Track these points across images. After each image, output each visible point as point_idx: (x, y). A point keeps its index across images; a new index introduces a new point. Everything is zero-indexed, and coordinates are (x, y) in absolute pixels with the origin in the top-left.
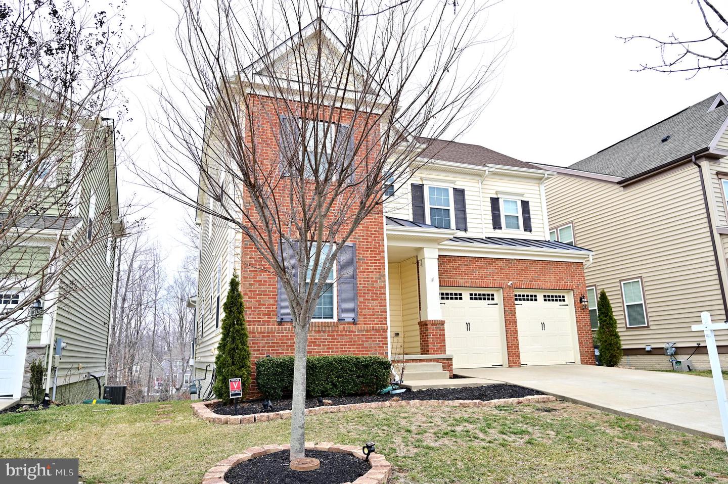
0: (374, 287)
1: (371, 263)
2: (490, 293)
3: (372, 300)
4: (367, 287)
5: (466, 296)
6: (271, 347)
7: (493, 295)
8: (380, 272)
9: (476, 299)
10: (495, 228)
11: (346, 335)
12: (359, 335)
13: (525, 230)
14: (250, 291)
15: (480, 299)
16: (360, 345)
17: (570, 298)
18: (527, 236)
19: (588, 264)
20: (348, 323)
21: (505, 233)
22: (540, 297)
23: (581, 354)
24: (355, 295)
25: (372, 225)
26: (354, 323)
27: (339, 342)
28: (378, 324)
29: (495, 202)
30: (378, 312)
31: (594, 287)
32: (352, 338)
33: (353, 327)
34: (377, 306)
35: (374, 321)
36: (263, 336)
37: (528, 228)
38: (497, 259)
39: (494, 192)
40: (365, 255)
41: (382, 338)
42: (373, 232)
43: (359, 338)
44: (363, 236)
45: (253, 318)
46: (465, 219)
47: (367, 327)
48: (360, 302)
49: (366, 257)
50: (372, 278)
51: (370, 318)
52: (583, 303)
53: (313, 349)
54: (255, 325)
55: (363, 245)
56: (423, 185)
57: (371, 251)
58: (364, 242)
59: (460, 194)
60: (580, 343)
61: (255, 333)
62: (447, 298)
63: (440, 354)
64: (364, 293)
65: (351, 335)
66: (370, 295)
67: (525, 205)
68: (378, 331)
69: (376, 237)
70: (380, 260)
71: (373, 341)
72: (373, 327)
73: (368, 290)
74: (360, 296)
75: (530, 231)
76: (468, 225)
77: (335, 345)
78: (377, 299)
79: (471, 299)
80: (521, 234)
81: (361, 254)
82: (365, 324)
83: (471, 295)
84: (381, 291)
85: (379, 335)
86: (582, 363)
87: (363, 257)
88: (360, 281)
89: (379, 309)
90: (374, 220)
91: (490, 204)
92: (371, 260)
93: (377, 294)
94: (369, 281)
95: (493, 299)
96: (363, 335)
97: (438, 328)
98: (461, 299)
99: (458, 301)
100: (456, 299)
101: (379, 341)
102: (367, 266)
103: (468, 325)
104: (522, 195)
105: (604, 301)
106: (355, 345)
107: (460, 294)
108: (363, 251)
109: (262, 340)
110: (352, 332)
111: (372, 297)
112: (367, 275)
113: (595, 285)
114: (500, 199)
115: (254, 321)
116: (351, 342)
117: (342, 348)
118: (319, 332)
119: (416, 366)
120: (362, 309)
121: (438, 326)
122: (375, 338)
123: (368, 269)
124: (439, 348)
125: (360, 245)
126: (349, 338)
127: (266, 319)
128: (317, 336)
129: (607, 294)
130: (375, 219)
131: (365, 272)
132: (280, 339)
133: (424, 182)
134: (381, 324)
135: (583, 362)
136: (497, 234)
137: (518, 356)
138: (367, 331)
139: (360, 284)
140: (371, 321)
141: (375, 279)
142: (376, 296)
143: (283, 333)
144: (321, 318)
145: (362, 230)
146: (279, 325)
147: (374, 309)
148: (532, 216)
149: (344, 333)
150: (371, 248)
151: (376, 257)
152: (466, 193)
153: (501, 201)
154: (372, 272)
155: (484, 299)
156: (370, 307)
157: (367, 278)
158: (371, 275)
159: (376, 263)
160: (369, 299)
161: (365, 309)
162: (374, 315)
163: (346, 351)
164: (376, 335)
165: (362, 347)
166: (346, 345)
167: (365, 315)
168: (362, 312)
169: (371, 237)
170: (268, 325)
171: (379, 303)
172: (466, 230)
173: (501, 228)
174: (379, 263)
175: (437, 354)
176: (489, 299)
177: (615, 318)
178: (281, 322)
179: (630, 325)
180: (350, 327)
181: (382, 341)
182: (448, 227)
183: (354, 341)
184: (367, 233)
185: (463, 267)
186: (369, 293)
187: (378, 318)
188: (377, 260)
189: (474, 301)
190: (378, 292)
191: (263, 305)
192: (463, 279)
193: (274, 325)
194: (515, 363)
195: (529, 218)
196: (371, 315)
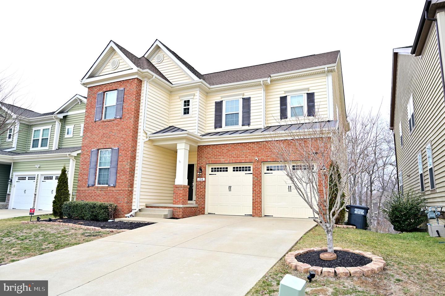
0: (124, 169)
1: (124, 157)
2: (248, 166)
3: (123, 175)
5: (230, 169)
6: (85, 197)
8: (128, 161)
9: (237, 171)
10: (281, 119)
11: (111, 193)
13: (309, 116)
14: (81, 173)
15: (240, 170)
16: (116, 197)
18: (310, 120)
20: (112, 187)
25: (127, 137)
26: (114, 187)
27: (108, 196)
28: (124, 187)
29: (283, 100)
30: (125, 181)
33: (113, 189)
34: (125, 178)
35: (122, 186)
36: (83, 192)
37: (311, 113)
39: (283, 92)
42: (127, 141)
43: (115, 194)
44: (123, 143)
45: (80, 184)
46: (249, 117)
48: (118, 177)
50: (124, 164)
51: (121, 184)
53: (98, 199)
54: (81, 187)
55: (122, 148)
56: (222, 101)
57: (125, 151)
58: (123, 146)
59: (247, 102)
61: (80, 191)
62: (218, 171)
64: (120, 172)
65: (112, 193)
67: (311, 97)
68: (123, 191)
69: (128, 143)
73: (121, 170)
74: (118, 174)
75: (314, 115)
76: (251, 121)
79: (234, 171)
80: (304, 119)
82: (119, 187)
83: (234, 168)
84: (127, 170)
87: (121, 154)
88: (119, 166)
91: (279, 102)
92: (125, 155)
93: (125, 172)
94: (122, 166)
95: (249, 170)
96: (117, 193)
98: (227, 171)
99: (225, 172)
100: (224, 171)
101: (123, 196)
103: (230, 187)
104: (308, 89)
106: (114, 197)
107: (227, 168)
108: (122, 151)
109: (82, 194)
110: (113, 191)
111: (123, 173)
112: (122, 163)
115: (81, 186)
116: (112, 196)
117: (109, 199)
118: (101, 191)
122: (122, 194)
123: (123, 160)
125: (121, 148)
127: (84, 185)
130: (129, 134)
131: (121, 161)
132: (88, 194)
133: (223, 99)
134: (125, 187)
137: (260, 210)
138: (119, 191)
139: (119, 168)
140: (121, 186)
141: (125, 165)
143: (89, 191)
146: (88, 187)
147: (123, 180)
148: (316, 104)
149: (110, 192)
150: (125, 149)
151: (127, 153)
152: (251, 99)
153: (288, 98)
154: (124, 161)
155: (243, 170)
156: (122, 179)
158: (124, 163)
159: (126, 157)
160: (121, 175)
161: (119, 180)
162: (123, 183)
167: (119, 183)
172: (249, 125)
173: (287, 118)
174: (128, 156)
176: (246, 170)
178: (88, 186)
181: (125, 196)
182: (237, 124)
185: (225, 151)
186: (122, 172)
187: (124, 184)
188: (127, 155)
189: (236, 172)
190: (126, 171)
191: (84, 179)
192: (224, 158)
193: (86, 187)
194: (256, 214)
195: (314, 106)
196: (122, 183)
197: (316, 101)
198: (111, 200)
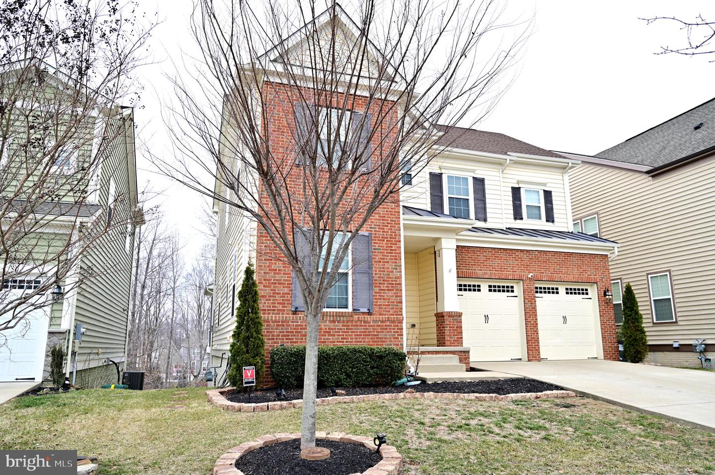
0: (390, 278)
1: (387, 253)
2: (510, 285)
3: (388, 290)
4: (382, 278)
5: (484, 287)
6: (285, 336)
7: (512, 287)
8: (396, 263)
9: (495, 291)
10: (515, 219)
11: (361, 326)
12: (374, 326)
13: (547, 221)
14: (264, 280)
15: (499, 291)
16: (375, 335)
17: (593, 292)
18: (549, 227)
19: (613, 256)
20: (363, 313)
21: (526, 223)
22: (562, 290)
23: (604, 349)
24: (371, 285)
25: (388, 214)
26: (369, 313)
27: (354, 332)
28: (393, 315)
29: (516, 192)
30: (394, 302)
31: (619, 281)
32: (367, 329)
33: (368, 318)
34: (393, 296)
35: (389, 311)
36: (277, 325)
37: (550, 218)
38: (518, 250)
39: (516, 181)
40: (381, 245)
41: (398, 329)
42: (389, 222)
43: (373, 329)
44: (379, 225)
45: (267, 307)
46: (485, 208)
47: (382, 318)
48: (376, 293)
49: (381, 246)
50: (388, 268)
51: (385, 308)
52: (607, 297)
53: (327, 339)
54: (269, 313)
55: (379, 234)
56: (442, 174)
57: (387, 241)
58: (380, 232)
59: (479, 183)
60: (603, 338)
61: (269, 322)
62: (465, 290)
63: (456, 346)
64: (380, 284)
65: (366, 326)
66: (386, 285)
67: (548, 195)
68: (393, 322)
69: (393, 226)
70: (396, 250)
71: (388, 332)
72: (388, 318)
73: (383, 281)
74: (376, 287)
75: (553, 222)
76: (488, 215)
77: (349, 335)
78: (393, 290)
79: (490, 291)
80: (542, 224)
81: (377, 243)
82: (380, 315)
83: (490, 286)
84: (396, 281)
85: (394, 326)
86: (605, 359)
87: (378, 246)
88: (376, 271)
89: (395, 299)
90: (390, 210)
91: (511, 194)
92: (387, 250)
93: (393, 284)
94: (384, 271)
95: (512, 291)
96: (377, 326)
97: (455, 320)
98: (479, 290)
99: (477, 293)
100: (474, 290)
102: (383, 255)
103: (486, 317)
104: (545, 185)
105: (629, 295)
106: (369, 335)
107: (479, 286)
108: (379, 240)
109: (277, 329)
110: (367, 322)
111: (387, 287)
112: (383, 265)
113: (620, 279)
114: (521, 189)
115: (268, 310)
116: (366, 332)
117: (356, 339)
118: (334, 322)
119: (432, 358)
120: (378, 299)
121: (455, 318)
122: (390, 329)
123: (384, 259)
124: (456, 341)
125: (376, 234)
126: (364, 329)
127: (281, 308)
128: (332, 325)
129: (633, 288)
130: (392, 209)
131: (380, 262)
132: (294, 329)
133: (443, 171)
134: (396, 315)
135: (607, 357)
136: (518, 224)
137: (538, 350)
138: (382, 322)
139: (376, 274)
140: (386, 311)
141: (390, 270)
142: (392, 287)
143: (298, 322)
144: (336, 308)
145: (378, 219)
146: (294, 314)
147: (389, 299)
148: (554, 207)
149: (359, 324)
150: (387, 238)
151: (392, 247)
152: (486, 182)
153: (522, 191)
154: (388, 262)
155: (504, 291)
156: (386, 297)
157: (383, 268)
158: (387, 265)
159: (392, 253)
160: (384, 290)
161: (381, 299)
162: (389, 305)
163: (361, 342)
164: (391, 326)
165: (377, 338)
166: (361, 335)
167: (380, 305)
168: (377, 302)
169: (387, 226)
170: (283, 314)
171: (395, 293)
172: (485, 220)
173: (522, 219)
174: (395, 253)
175: (454, 346)
176: (508, 291)
177: (641, 312)
178: (296, 311)
179: (657, 320)
180: (364, 317)
181: (398, 332)
182: (467, 217)
183: (369, 332)
184: (383, 223)
185: (482, 258)
186: (384, 284)
187: (393, 308)
188: (393, 250)
189: (493, 293)
190: (394, 282)
191: (278, 294)
192: (481, 270)
193: (288, 314)
194: (535, 357)
195: (552, 209)
196: (386, 305)
197: (554, 202)
198: (364, 342)
